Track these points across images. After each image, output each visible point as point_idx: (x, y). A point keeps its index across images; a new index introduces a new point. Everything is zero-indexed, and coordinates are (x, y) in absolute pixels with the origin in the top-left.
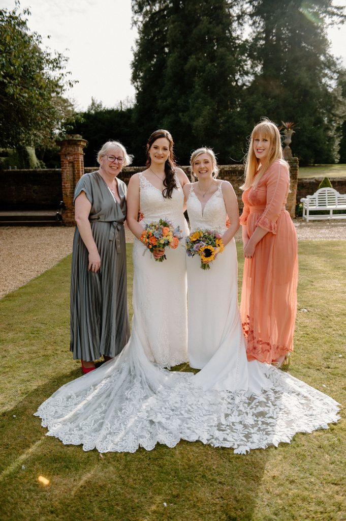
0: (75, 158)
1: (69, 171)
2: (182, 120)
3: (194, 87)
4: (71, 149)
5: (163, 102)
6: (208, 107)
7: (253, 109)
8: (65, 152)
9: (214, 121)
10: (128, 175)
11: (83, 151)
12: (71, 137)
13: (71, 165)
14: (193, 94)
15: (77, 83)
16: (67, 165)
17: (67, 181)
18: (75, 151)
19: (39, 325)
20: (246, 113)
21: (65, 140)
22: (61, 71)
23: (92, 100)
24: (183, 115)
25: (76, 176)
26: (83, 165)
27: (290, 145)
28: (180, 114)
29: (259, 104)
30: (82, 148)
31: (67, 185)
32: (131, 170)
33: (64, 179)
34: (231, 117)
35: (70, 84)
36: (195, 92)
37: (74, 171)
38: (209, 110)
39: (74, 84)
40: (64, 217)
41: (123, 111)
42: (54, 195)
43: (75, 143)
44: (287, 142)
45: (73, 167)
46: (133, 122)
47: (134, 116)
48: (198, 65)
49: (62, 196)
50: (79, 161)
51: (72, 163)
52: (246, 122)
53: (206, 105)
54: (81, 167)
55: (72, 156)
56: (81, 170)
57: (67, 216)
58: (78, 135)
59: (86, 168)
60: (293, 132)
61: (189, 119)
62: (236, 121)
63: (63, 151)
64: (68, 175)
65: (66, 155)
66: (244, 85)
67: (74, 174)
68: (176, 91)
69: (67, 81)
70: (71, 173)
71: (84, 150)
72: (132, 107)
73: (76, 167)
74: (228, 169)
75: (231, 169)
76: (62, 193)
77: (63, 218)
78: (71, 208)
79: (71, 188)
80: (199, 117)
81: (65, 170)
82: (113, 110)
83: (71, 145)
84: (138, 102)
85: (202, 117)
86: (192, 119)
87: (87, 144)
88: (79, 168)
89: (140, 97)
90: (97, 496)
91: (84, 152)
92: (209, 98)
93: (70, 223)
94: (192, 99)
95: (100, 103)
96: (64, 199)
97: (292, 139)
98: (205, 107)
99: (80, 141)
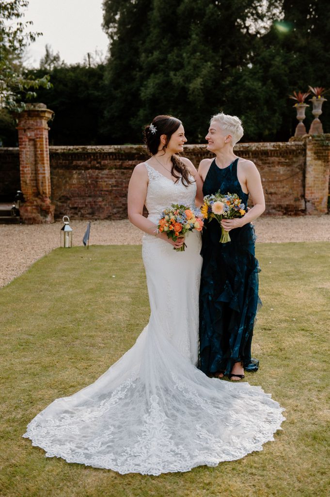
0: (38, 135)
1: (30, 151)
2: (174, 81)
3: (190, 37)
4: (31, 122)
5: (148, 57)
6: (209, 63)
7: (270, 66)
8: (23, 126)
9: (216, 83)
10: (106, 156)
11: (47, 125)
12: (32, 107)
13: (32, 143)
14: (188, 47)
15: (41, 36)
16: (27, 143)
17: (26, 164)
18: (37, 125)
19: (25, 337)
20: (260, 71)
21: (24, 111)
22: (20, 20)
23: (47, 51)
24: (175, 75)
25: (38, 157)
26: (48, 143)
27: (320, 117)
28: (172, 74)
29: (278, 59)
30: (46, 122)
31: (27, 169)
32: (110, 151)
33: (23, 161)
34: (241, 77)
35: (31, 36)
36: (192, 44)
37: (36, 151)
38: (210, 67)
39: (36, 37)
40: (22, 212)
41: (93, 68)
42: (7, 183)
43: (38, 115)
44: (316, 113)
45: (35, 145)
46: (106, 82)
47: (108, 76)
48: (195, 7)
49: (20, 184)
50: (43, 138)
51: (33, 140)
52: (260, 84)
53: (206, 61)
54: (45, 146)
55: (33, 131)
56: (45, 149)
57: (26, 211)
58: (42, 104)
59: (50, 147)
60: (323, 99)
61: (184, 80)
62: (247, 83)
63: (21, 125)
64: (28, 156)
65: (25, 130)
66: (258, 32)
67: (36, 155)
68: (165, 42)
69: (28, 33)
70: (32, 153)
71: (49, 123)
72: (105, 62)
73: (38, 145)
74: (239, 150)
75: (242, 149)
76: (19, 180)
77: (21, 214)
78: (31, 200)
79: (32, 173)
80: (197, 77)
81: (24, 150)
82: (78, 67)
83: (33, 117)
84: (112, 55)
85: (201, 78)
86: (188, 79)
87: (52, 116)
88: (43, 148)
89: (115, 49)
90: (130, 484)
91: (49, 126)
92: (210, 52)
93: (30, 219)
94: (187, 53)
95: (57, 54)
96: (22, 189)
97: (322, 110)
98: (205, 64)
99: (45, 112)
